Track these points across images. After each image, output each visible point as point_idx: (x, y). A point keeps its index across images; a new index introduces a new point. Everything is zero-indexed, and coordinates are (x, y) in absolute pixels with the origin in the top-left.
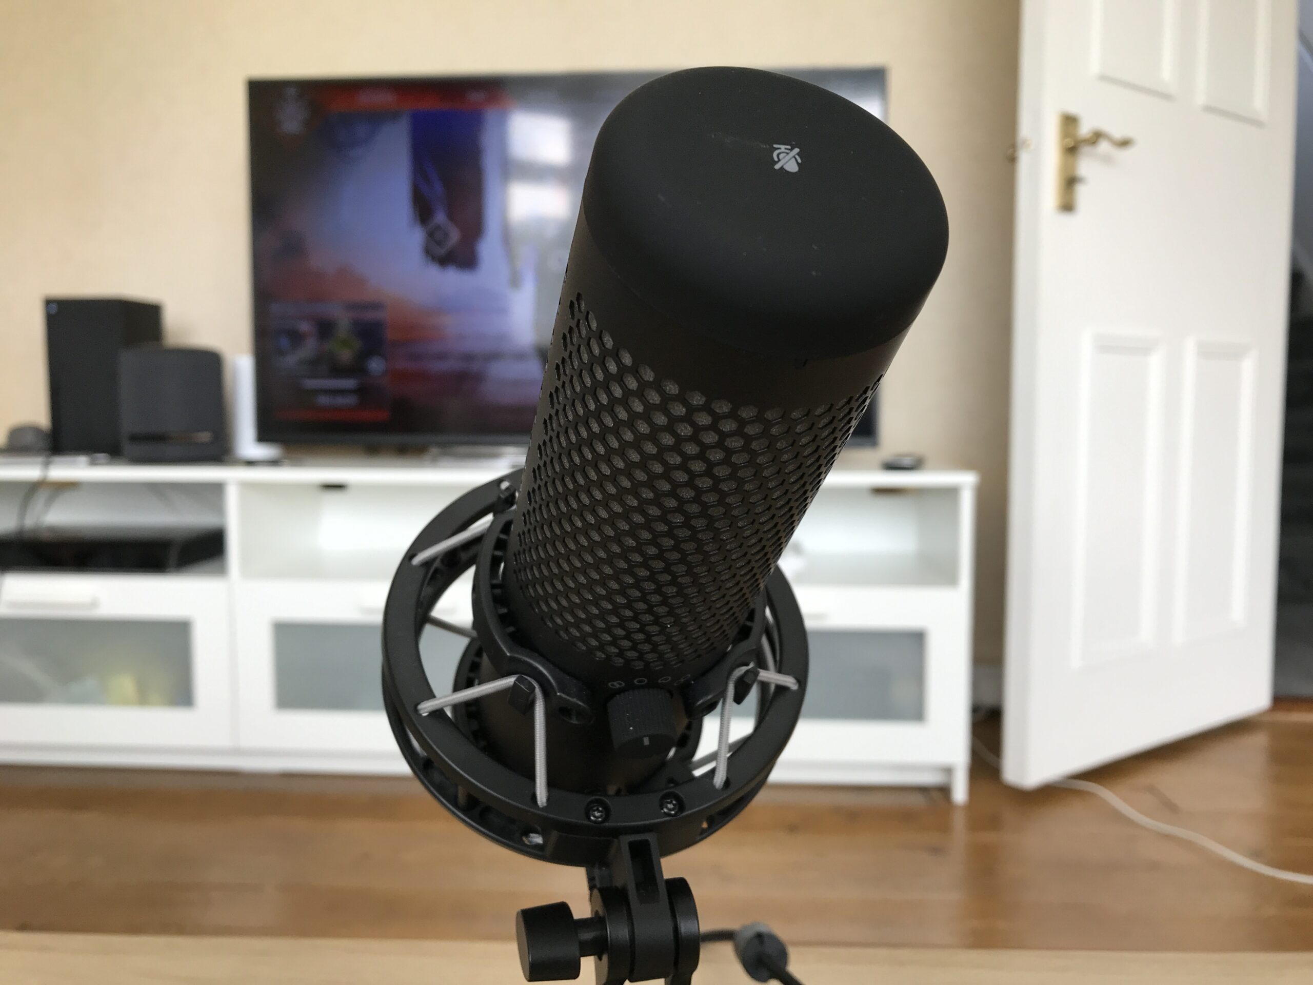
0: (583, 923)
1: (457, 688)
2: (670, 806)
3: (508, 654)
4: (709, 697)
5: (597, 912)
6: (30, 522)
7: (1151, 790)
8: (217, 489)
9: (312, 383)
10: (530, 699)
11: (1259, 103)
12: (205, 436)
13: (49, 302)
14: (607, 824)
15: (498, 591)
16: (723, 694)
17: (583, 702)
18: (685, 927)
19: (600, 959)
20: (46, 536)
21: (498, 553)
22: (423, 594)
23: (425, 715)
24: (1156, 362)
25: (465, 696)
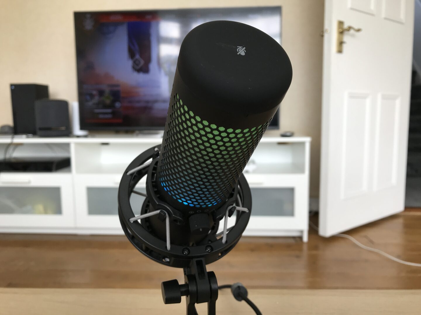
0: (182, 285)
1: (142, 214)
2: (209, 249)
3: (157, 203)
4: (221, 215)
5: (186, 282)
6: (8, 156)
7: (366, 237)
8: (68, 145)
9: (97, 111)
10: (165, 217)
11: (402, 17)
12: (63, 128)
13: (12, 85)
14: (189, 255)
15: (154, 184)
16: (225, 215)
17: (181, 217)
18: (214, 286)
19: (187, 296)
20: (13, 161)
21: (154, 172)
22: (131, 183)
23: (132, 222)
24: (368, 101)
25: (144, 216)
